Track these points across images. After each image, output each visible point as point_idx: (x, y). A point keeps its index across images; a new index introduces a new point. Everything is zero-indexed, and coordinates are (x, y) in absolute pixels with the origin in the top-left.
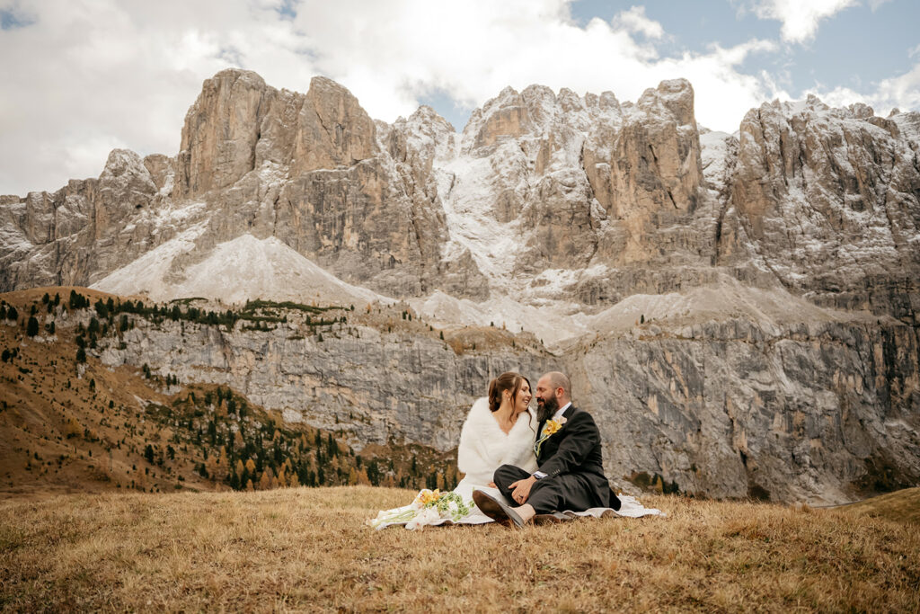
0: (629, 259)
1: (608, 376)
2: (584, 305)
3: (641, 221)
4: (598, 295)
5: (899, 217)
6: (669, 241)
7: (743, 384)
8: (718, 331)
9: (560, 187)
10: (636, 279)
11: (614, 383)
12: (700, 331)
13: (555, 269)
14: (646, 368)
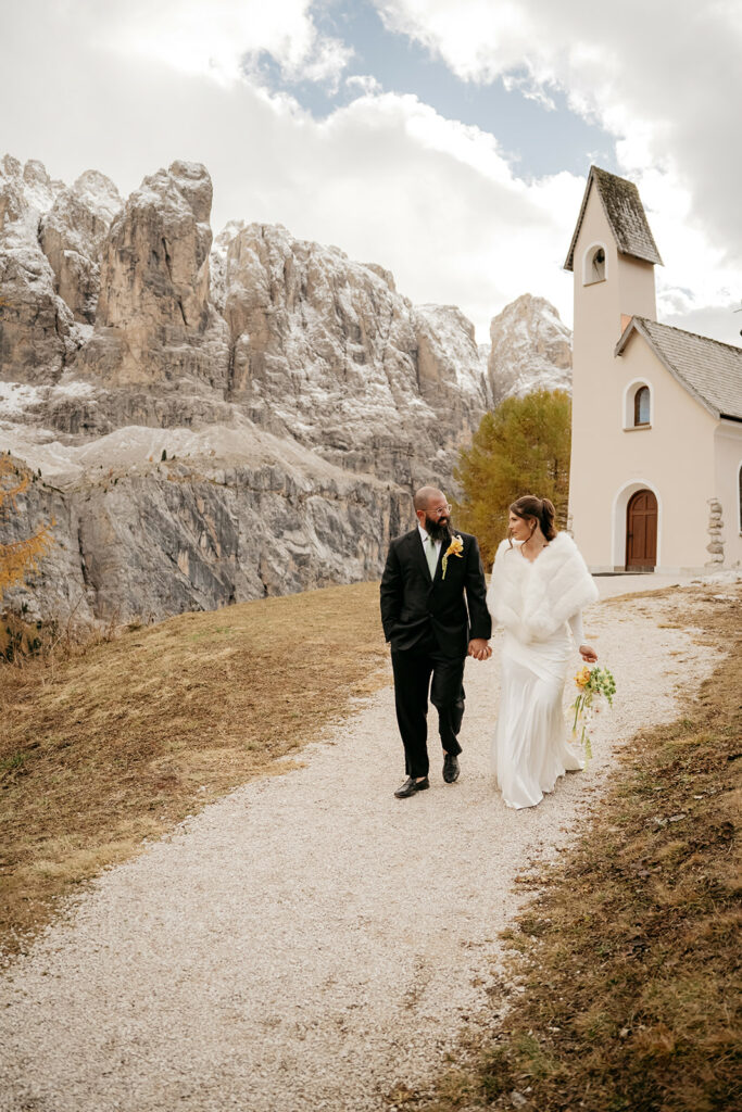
0: (124, 380)
1: (134, 523)
2: (60, 433)
3: (144, 333)
4: (82, 421)
5: (398, 377)
6: (178, 363)
7: (279, 544)
8: (252, 479)
9: (21, 272)
10: (133, 406)
11: (140, 533)
12: (234, 477)
13: (6, 381)
14: (176, 517)
